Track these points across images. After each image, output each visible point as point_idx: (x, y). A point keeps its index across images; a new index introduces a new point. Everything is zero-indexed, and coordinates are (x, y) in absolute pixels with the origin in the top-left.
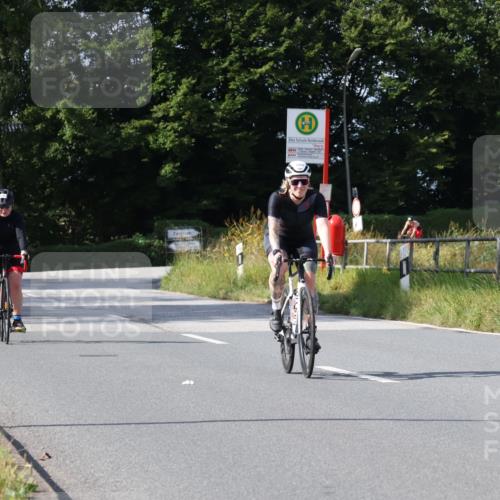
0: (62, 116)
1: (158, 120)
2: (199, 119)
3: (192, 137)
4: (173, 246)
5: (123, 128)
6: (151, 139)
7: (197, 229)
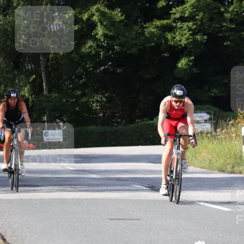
0: (95, 18)
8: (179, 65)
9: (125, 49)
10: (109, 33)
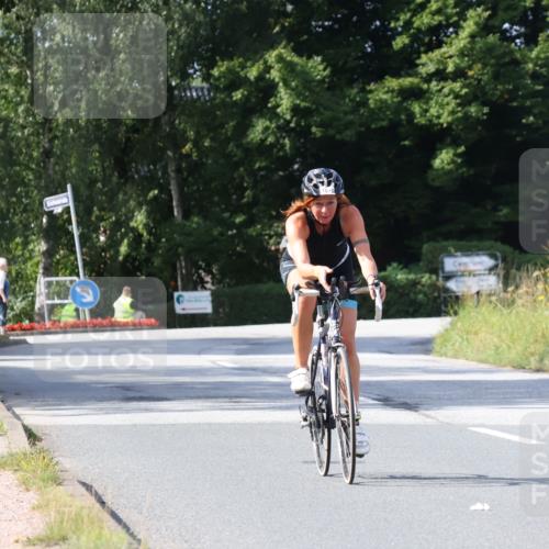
0: (275, 75)
1: (428, 79)
2: (496, 77)
3: (484, 104)
4: (452, 285)
5: (371, 92)
6: (416, 108)
7: (493, 256)
8: (437, 163)
9: (331, 132)
10: (303, 104)
